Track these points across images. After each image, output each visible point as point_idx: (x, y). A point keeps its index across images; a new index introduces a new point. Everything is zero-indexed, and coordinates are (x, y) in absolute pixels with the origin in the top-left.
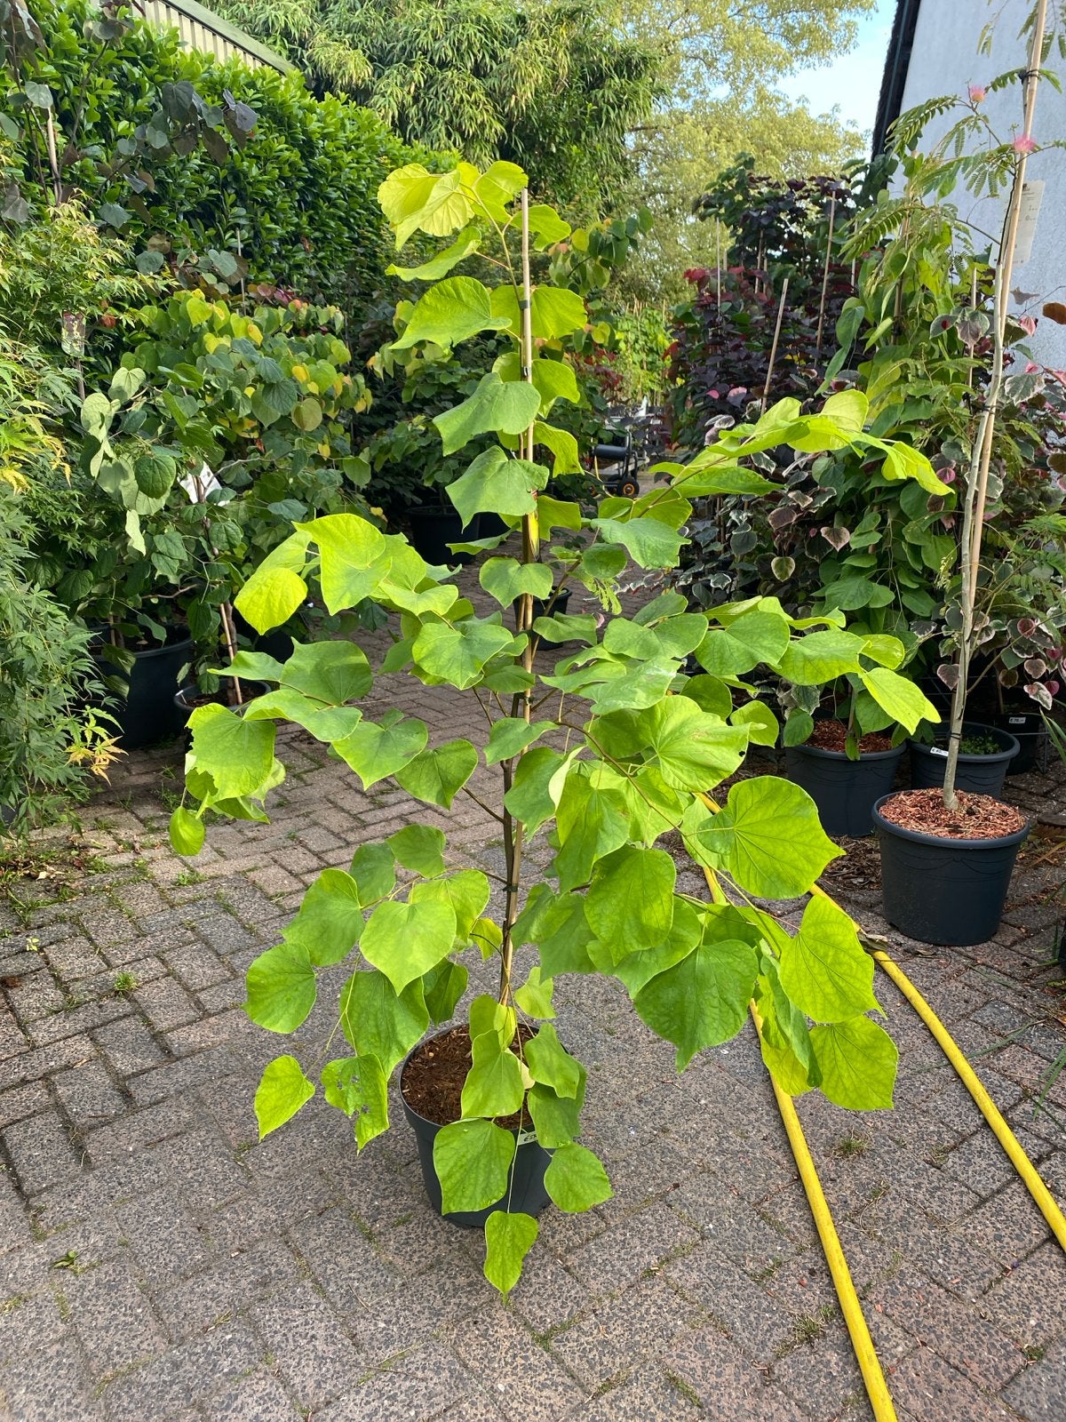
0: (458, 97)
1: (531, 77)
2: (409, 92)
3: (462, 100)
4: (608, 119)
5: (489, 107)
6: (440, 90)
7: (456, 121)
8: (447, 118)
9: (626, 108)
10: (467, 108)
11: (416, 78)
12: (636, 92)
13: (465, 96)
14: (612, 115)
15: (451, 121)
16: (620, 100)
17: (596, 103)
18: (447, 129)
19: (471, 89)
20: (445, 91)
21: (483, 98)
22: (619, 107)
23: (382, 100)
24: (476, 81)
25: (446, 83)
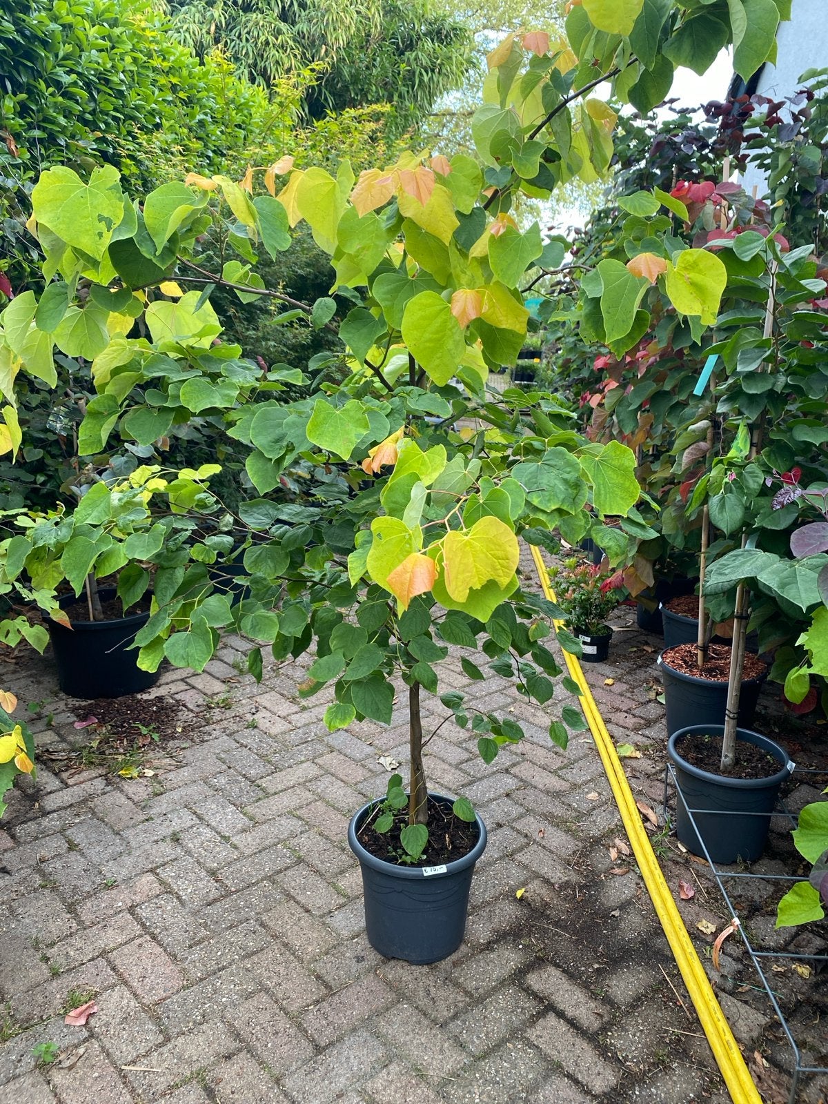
0: (262, 38)
1: (342, 22)
2: (208, 33)
3: (267, 43)
4: (421, 81)
5: (296, 52)
6: (244, 32)
7: (261, 64)
8: (251, 61)
9: (439, 73)
10: (274, 52)
11: (216, 15)
12: (450, 58)
13: (271, 39)
14: (426, 78)
15: (255, 65)
16: (433, 64)
17: (409, 64)
18: (251, 73)
19: (277, 33)
20: (248, 33)
21: (291, 43)
22: (433, 71)
23: (176, 35)
24: (283, 26)
25: (249, 25)
